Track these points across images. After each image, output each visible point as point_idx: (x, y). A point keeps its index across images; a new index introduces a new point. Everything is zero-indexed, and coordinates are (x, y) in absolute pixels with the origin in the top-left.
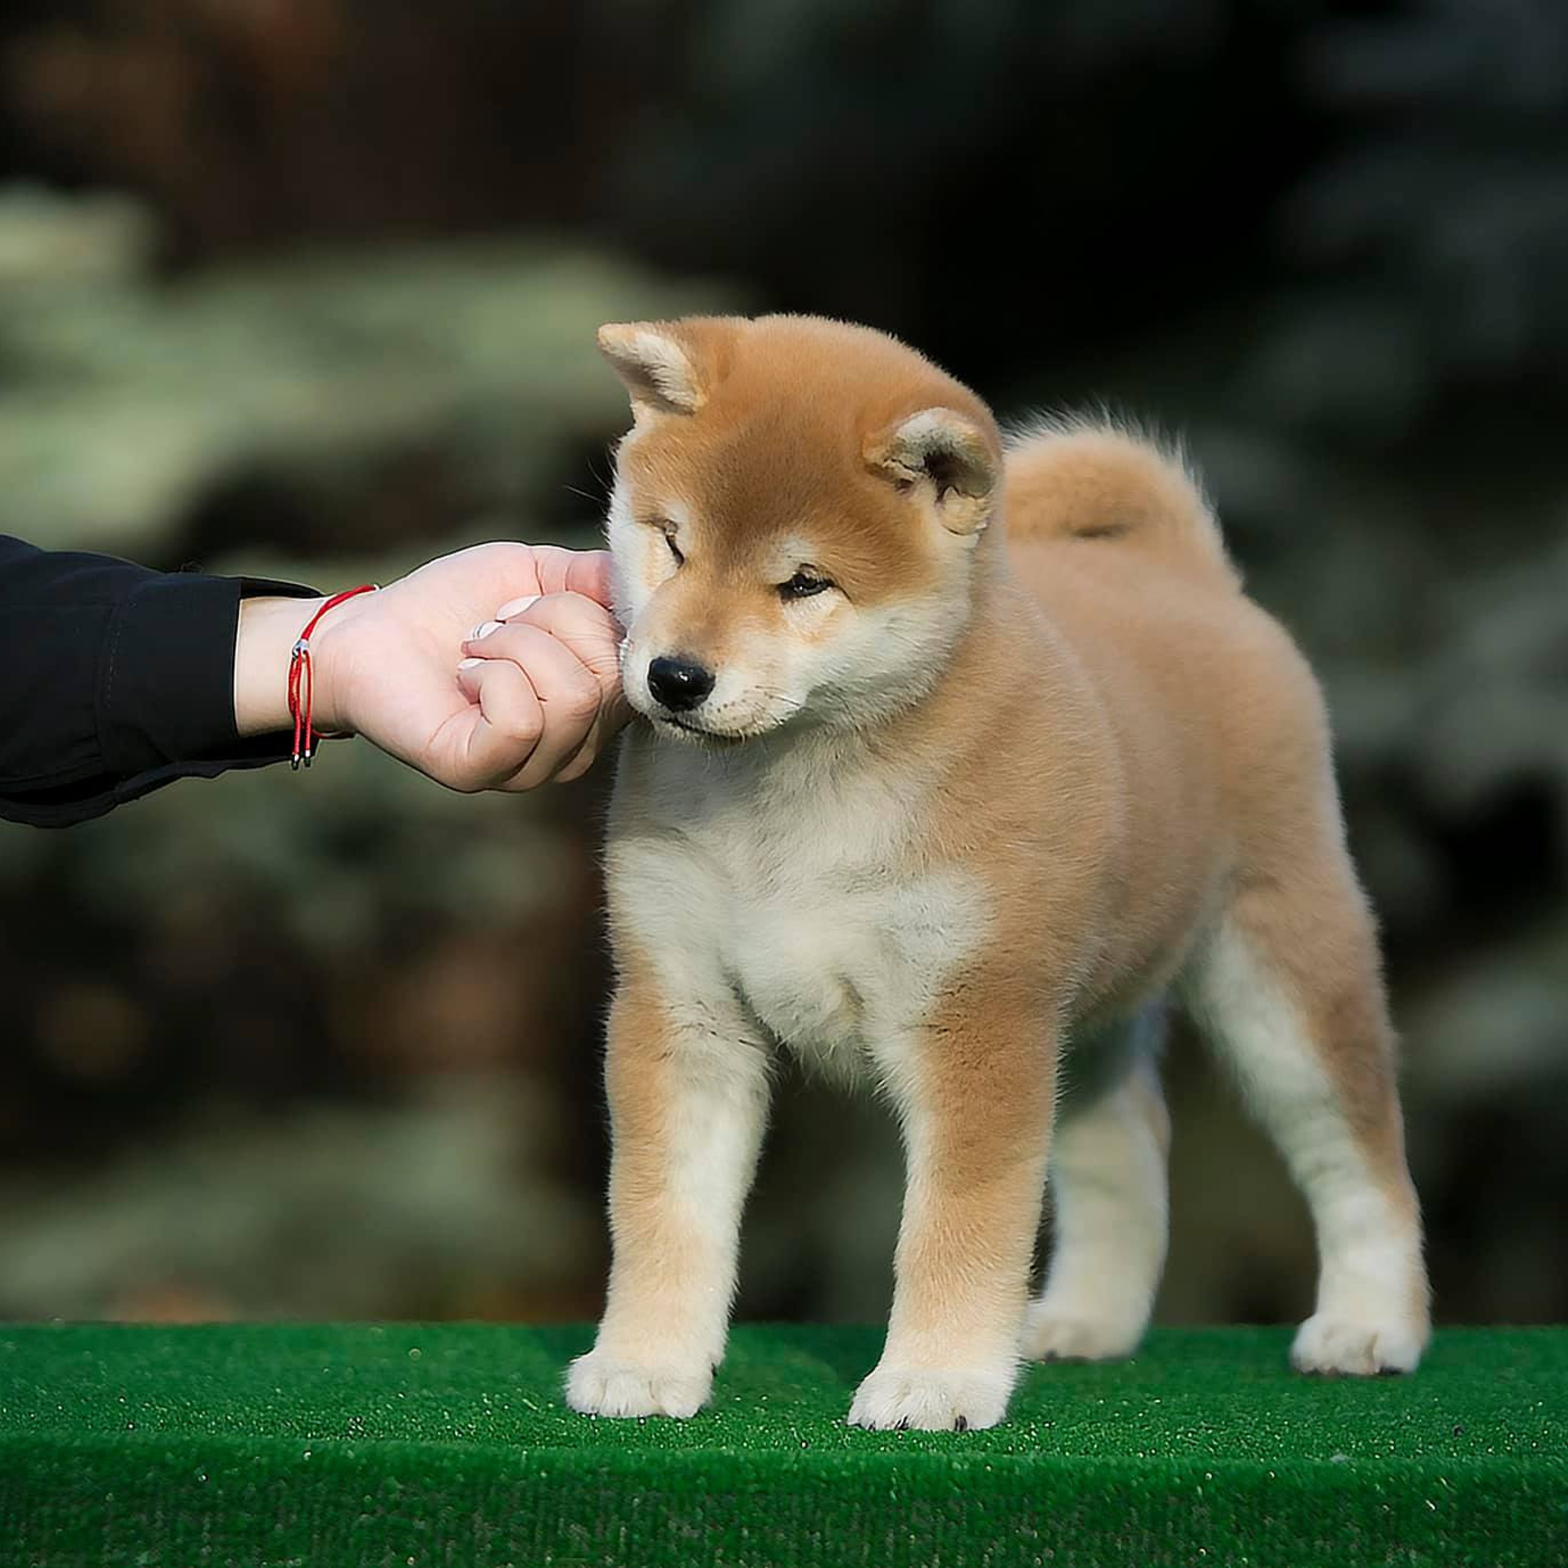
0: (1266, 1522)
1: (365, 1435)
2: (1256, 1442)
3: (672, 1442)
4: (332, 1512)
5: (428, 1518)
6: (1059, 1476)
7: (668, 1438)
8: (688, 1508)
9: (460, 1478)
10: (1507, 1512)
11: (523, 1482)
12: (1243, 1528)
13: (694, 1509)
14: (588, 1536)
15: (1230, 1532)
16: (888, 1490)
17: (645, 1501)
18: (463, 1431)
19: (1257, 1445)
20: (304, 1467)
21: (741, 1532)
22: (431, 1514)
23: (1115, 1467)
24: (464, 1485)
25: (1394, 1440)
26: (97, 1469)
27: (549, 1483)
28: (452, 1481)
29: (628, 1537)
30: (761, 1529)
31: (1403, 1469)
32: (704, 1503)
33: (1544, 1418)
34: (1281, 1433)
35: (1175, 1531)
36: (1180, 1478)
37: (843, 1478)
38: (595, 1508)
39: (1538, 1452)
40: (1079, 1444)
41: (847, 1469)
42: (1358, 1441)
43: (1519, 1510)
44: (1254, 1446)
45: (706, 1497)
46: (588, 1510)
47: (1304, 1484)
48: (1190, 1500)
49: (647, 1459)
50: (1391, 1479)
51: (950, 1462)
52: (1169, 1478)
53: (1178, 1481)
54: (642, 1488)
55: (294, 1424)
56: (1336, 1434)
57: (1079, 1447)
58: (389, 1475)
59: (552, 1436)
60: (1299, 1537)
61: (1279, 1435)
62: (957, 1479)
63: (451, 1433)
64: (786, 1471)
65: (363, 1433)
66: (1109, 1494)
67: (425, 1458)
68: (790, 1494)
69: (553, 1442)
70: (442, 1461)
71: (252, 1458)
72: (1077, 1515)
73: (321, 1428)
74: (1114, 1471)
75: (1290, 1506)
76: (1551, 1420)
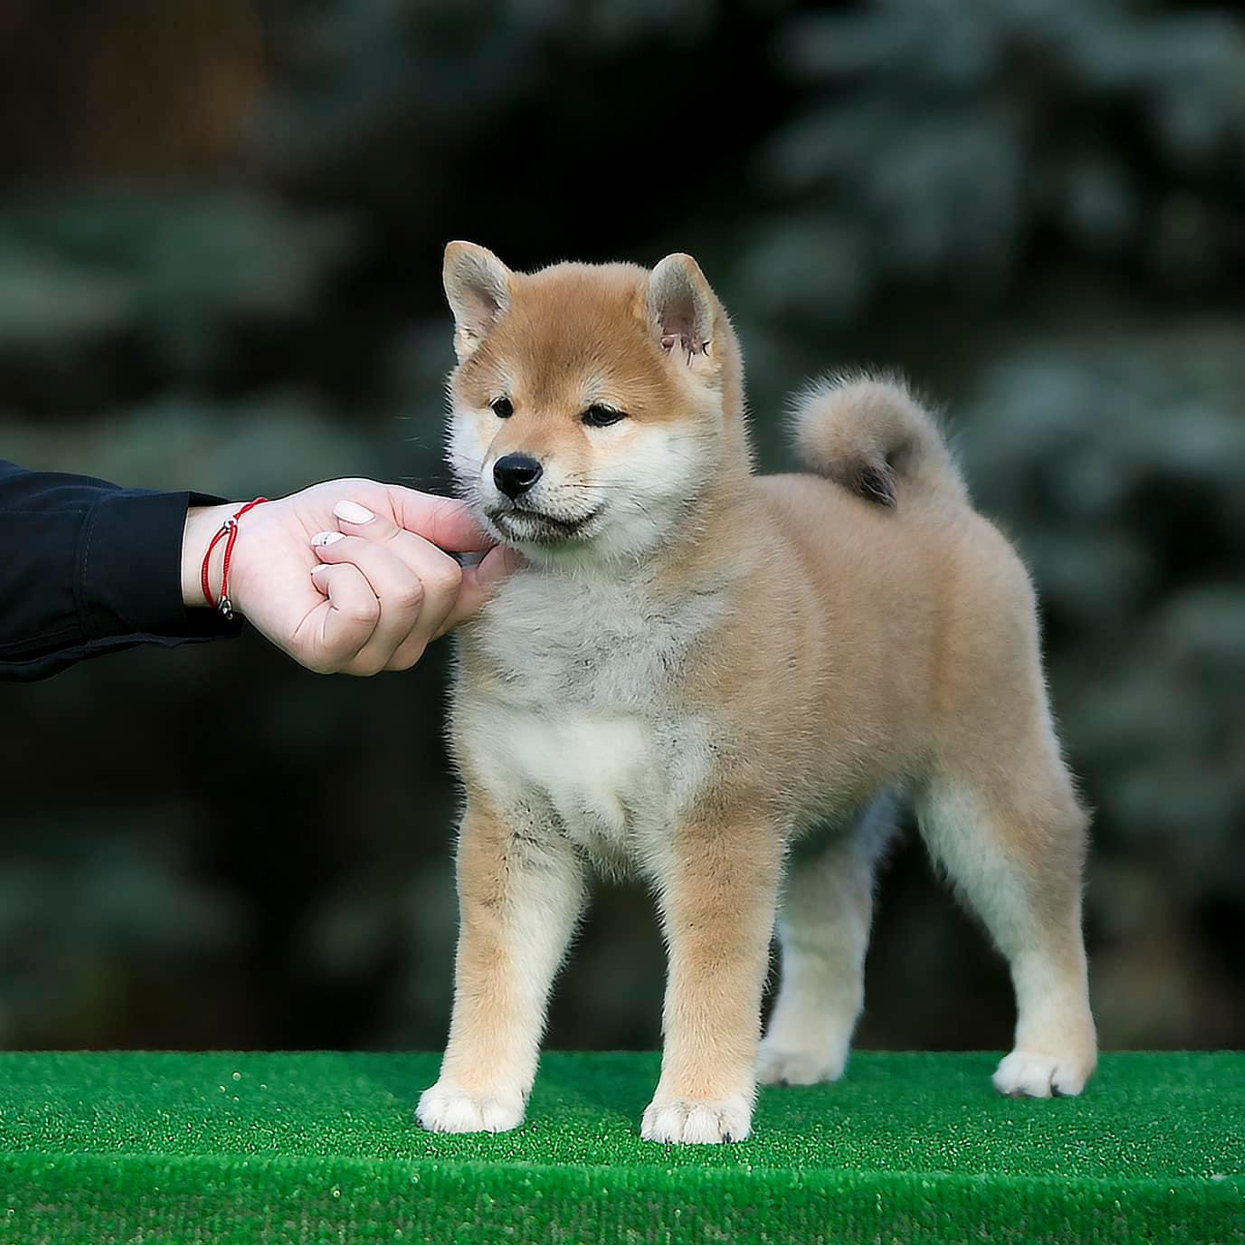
0: (1171, 1228)
4: (440, 1221)
5: (515, 1225)
6: (1007, 1192)
8: (719, 1217)
9: (539, 1194)
11: (588, 1197)
12: (1153, 1233)
13: (723, 1218)
14: (641, 1238)
15: (1144, 1236)
16: (875, 1204)
17: (685, 1212)
21: (760, 1236)
22: (518, 1222)
23: (1050, 1186)
24: (543, 1199)
26: (255, 1187)
27: (610, 1199)
28: (533, 1197)
29: (673, 1239)
30: (776, 1233)
32: (731, 1213)
35: (1101, 1235)
36: (1102, 1194)
37: (839, 1195)
38: (646, 1218)
41: (841, 1187)
45: (733, 1209)
46: (641, 1219)
47: (1199, 1200)
48: (1111, 1212)
49: (684, 1179)
51: (920, 1181)
52: (1093, 1196)
53: (1100, 1196)
54: (682, 1203)
58: (484, 1192)
60: (1198, 1240)
62: (927, 1195)
64: (793, 1189)
66: (1048, 1207)
67: (510, 1178)
68: (798, 1207)
70: (524, 1181)
71: (374, 1178)
72: (1023, 1222)
74: (1049, 1189)
75: (1189, 1216)
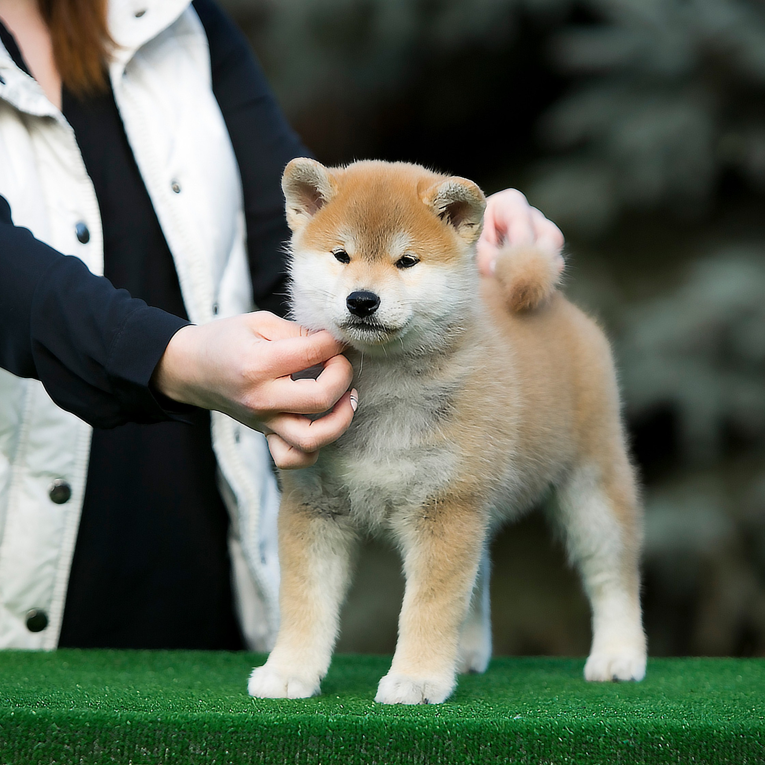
0: (481, 748)
1: (45, 705)
2: (480, 711)
3: (195, 709)
4: (24, 741)
5: (71, 744)
6: (380, 725)
7: (193, 708)
8: (199, 740)
9: (88, 724)
10: (598, 744)
11: (119, 726)
12: (469, 751)
13: (202, 740)
14: (150, 753)
15: (463, 753)
16: (297, 731)
17: (178, 736)
18: (93, 704)
19: (481, 712)
20: (11, 719)
21: (225, 752)
22: (73, 742)
23: (409, 721)
24: (90, 727)
25: (548, 710)
27: (131, 727)
28: (84, 726)
29: (169, 753)
30: (234, 750)
31: (548, 723)
32: (207, 737)
33: (623, 700)
34: (494, 706)
35: (436, 753)
36: (440, 727)
37: (275, 726)
38: (154, 739)
39: (617, 716)
40: (394, 711)
41: (277, 722)
42: (530, 711)
43: (604, 743)
44: (479, 712)
45: (208, 734)
46: (150, 740)
48: (444, 737)
50: (542, 727)
54: (177, 730)
55: (10, 700)
56: (520, 707)
57: (394, 712)
58: (53, 723)
59: (136, 706)
60: (496, 756)
61: (492, 708)
62: (331, 726)
63: (87, 704)
65: (44, 704)
66: (405, 734)
68: (249, 733)
69: (136, 709)
70: (79, 717)
73: (24, 702)
74: (407, 723)
75: (492, 740)
76: (626, 701)
